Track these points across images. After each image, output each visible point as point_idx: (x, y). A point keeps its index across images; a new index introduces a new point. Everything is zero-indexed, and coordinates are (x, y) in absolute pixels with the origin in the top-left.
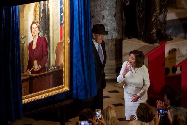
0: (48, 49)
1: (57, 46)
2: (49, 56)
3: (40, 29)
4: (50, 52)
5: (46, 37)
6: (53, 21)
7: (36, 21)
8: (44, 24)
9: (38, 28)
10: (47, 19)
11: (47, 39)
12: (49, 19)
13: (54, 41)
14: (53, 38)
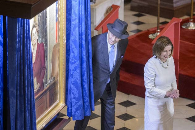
0: (46, 58)
1: (53, 51)
2: (46, 67)
3: (39, 33)
4: (47, 62)
5: (44, 42)
6: (50, 18)
7: (35, 24)
8: (43, 25)
9: (37, 33)
10: (45, 17)
11: (45, 44)
12: (46, 17)
13: (51, 45)
14: (50, 41)
